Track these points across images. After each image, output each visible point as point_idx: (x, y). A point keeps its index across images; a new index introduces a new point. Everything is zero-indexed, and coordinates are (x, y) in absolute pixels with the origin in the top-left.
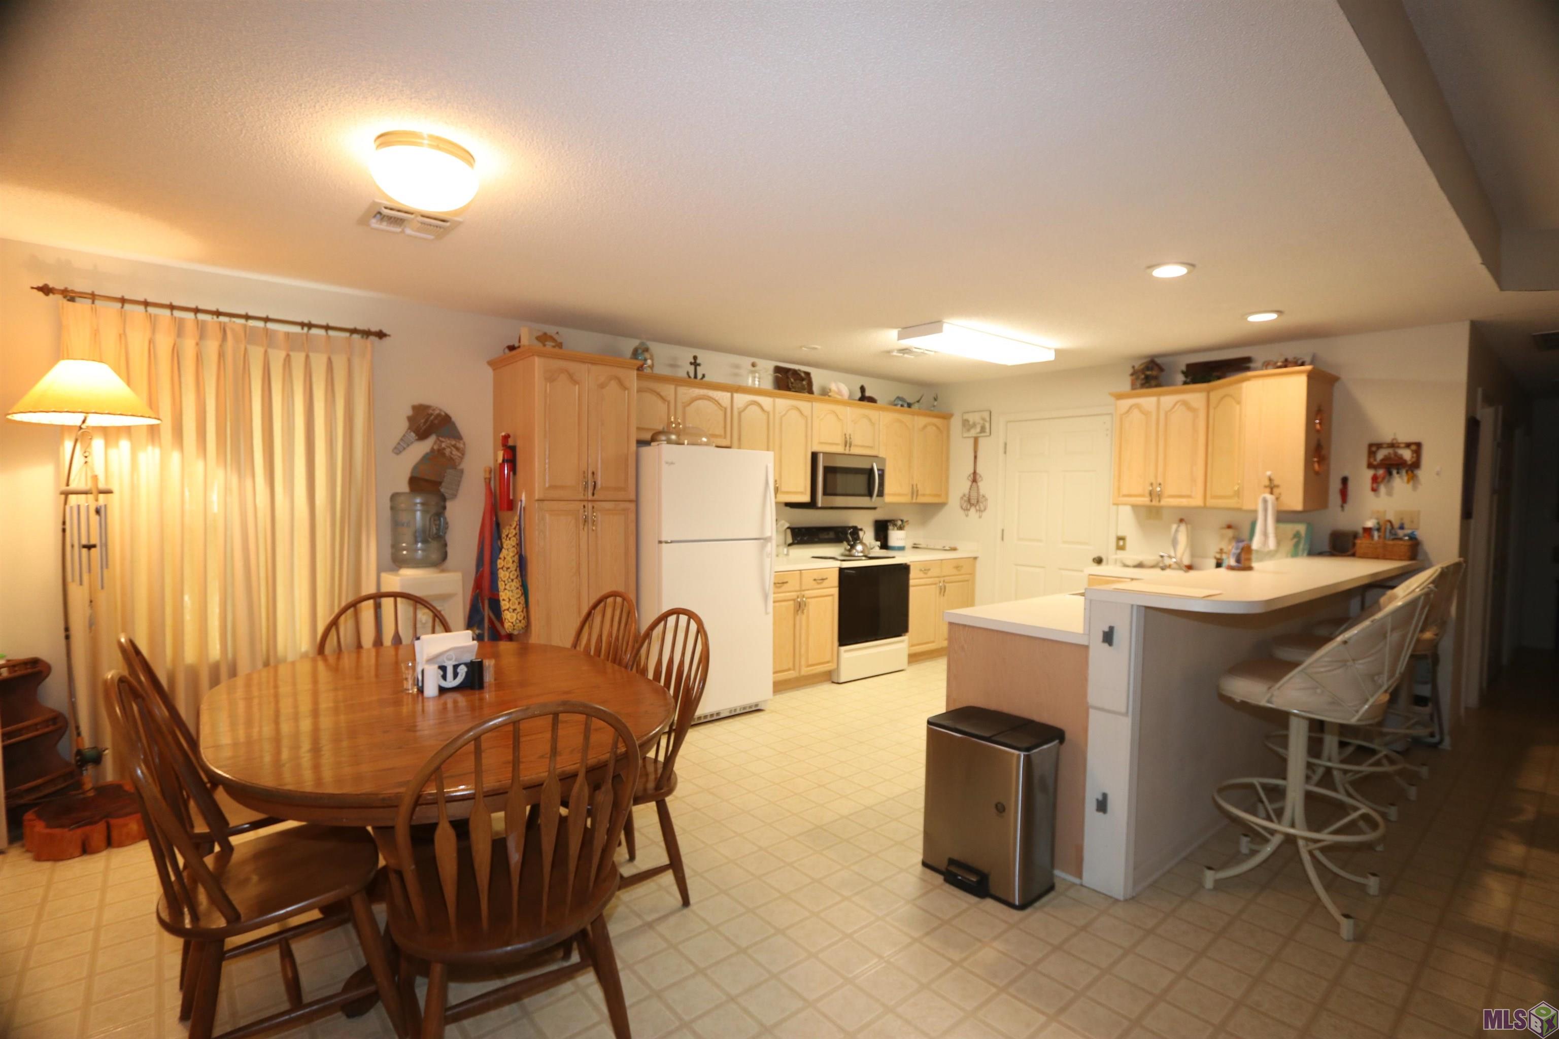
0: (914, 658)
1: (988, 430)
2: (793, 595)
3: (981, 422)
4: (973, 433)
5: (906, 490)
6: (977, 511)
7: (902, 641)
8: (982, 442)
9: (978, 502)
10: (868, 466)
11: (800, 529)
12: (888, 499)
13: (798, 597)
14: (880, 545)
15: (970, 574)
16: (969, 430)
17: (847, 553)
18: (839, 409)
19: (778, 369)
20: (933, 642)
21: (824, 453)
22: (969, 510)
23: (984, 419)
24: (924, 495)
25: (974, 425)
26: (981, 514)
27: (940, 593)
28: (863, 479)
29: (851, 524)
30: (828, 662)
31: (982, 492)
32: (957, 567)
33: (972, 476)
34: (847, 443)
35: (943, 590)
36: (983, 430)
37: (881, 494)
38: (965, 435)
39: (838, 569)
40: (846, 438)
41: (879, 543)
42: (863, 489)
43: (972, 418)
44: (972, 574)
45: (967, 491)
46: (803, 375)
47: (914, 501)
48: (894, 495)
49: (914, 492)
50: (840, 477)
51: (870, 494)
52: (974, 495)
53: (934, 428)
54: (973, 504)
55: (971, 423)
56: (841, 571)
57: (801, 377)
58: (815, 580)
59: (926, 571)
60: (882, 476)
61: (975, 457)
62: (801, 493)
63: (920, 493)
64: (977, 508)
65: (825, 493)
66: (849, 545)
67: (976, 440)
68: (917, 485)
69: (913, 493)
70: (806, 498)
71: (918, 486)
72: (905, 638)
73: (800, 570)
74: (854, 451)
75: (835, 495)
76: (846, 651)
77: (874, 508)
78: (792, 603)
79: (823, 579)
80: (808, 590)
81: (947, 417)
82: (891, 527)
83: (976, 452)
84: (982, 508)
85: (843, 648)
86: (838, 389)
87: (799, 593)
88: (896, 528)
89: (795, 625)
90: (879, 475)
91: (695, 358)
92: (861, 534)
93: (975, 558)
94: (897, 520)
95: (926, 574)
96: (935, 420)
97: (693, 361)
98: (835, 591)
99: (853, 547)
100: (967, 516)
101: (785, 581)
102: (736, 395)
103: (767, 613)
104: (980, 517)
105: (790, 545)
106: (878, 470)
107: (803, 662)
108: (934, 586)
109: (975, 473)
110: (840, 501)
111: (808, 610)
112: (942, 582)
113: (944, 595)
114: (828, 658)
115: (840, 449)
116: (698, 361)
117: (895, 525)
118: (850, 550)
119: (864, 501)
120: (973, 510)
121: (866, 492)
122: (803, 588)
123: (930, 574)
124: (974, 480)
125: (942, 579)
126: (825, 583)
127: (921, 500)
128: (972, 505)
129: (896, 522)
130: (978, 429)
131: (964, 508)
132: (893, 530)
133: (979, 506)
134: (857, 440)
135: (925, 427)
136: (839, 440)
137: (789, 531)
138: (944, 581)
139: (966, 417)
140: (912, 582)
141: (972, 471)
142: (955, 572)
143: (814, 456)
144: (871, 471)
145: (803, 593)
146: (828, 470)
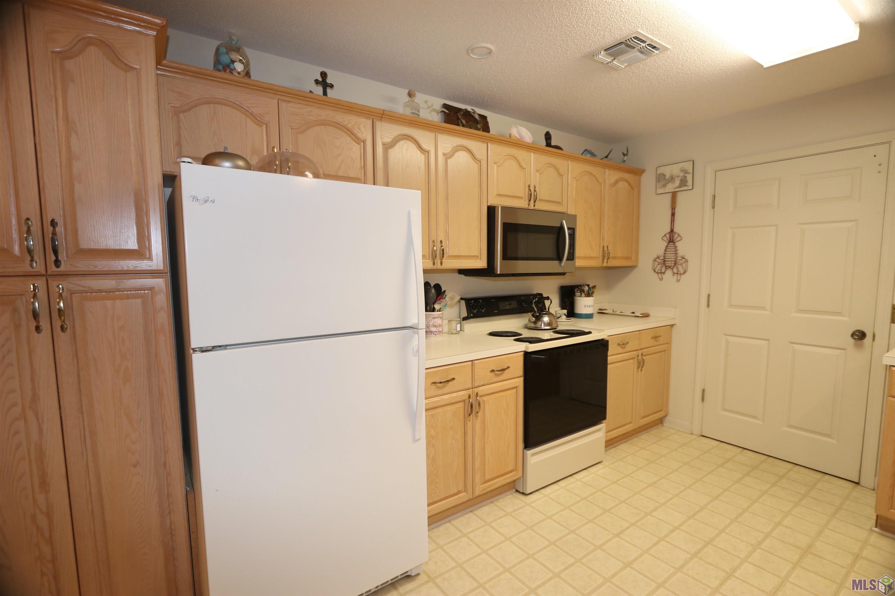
0: (610, 443)
1: (690, 183)
2: (463, 395)
3: (682, 174)
4: (671, 187)
5: (597, 252)
6: (674, 273)
7: (599, 430)
8: (681, 197)
9: (675, 264)
10: (558, 225)
11: (476, 300)
12: (579, 263)
13: (469, 397)
14: (566, 314)
15: (667, 344)
16: (664, 186)
17: (532, 325)
18: (521, 154)
19: (445, 106)
20: (630, 423)
21: (503, 208)
22: (664, 273)
23: (686, 172)
24: (614, 258)
25: (672, 179)
26: (679, 278)
27: (638, 368)
28: (550, 240)
29: (535, 292)
30: (511, 472)
31: (680, 253)
32: (655, 338)
33: (668, 236)
34: (532, 196)
35: (641, 365)
36: (683, 182)
37: (571, 257)
38: (660, 191)
39: (522, 353)
40: (530, 190)
41: (565, 311)
42: (551, 250)
43: (668, 171)
44: (669, 343)
45: (661, 253)
46: (477, 117)
47: (605, 264)
48: (585, 258)
49: (605, 255)
50: (521, 236)
51: (559, 258)
52: (670, 256)
53: (626, 184)
54: (670, 267)
55: (667, 177)
56: (527, 355)
57: (475, 119)
58: (493, 371)
59: (623, 345)
60: (572, 236)
61: (673, 215)
62: (476, 257)
63: (611, 255)
64: (675, 270)
65: (505, 257)
66: (533, 316)
67: (674, 195)
68: (607, 247)
69: (604, 257)
70: (482, 263)
71: (609, 249)
72: (602, 426)
73: (472, 361)
74: (540, 206)
75: (516, 259)
76: (533, 455)
77: (563, 274)
78: (461, 405)
79: (503, 370)
80: (483, 385)
81: (639, 172)
82: (578, 294)
83: (673, 208)
84: (681, 271)
85: (529, 452)
86: (519, 133)
87: (470, 392)
88: (583, 295)
89: (465, 433)
90: (569, 235)
91: (324, 75)
92: (547, 303)
93: (672, 326)
94: (584, 285)
95: (624, 348)
96: (627, 176)
97: (320, 79)
98: (520, 382)
99: (538, 318)
100: (661, 279)
101: (450, 378)
102: (379, 125)
103: (416, 441)
104: (678, 281)
105: (464, 319)
106: (568, 228)
107: (478, 479)
108: (632, 361)
109: (672, 231)
110: (522, 266)
111: (484, 411)
112: (640, 355)
113: (641, 370)
114: (511, 467)
115: (522, 204)
116: (329, 81)
117: (582, 291)
118: (535, 323)
119: (551, 266)
120: (669, 272)
121: (555, 256)
122: (476, 384)
123: (628, 348)
124: (671, 241)
125: (640, 352)
126: (506, 375)
127: (612, 263)
128: (667, 267)
129: (583, 288)
130: (677, 183)
131: (656, 271)
132: (581, 296)
133: (677, 268)
134: (542, 194)
135: (616, 182)
136: (523, 192)
137: (463, 302)
138: (642, 354)
139: (660, 171)
140: (610, 359)
141: (669, 230)
142: (653, 343)
143: (491, 211)
144: (561, 229)
145: (476, 390)
146: (506, 227)
